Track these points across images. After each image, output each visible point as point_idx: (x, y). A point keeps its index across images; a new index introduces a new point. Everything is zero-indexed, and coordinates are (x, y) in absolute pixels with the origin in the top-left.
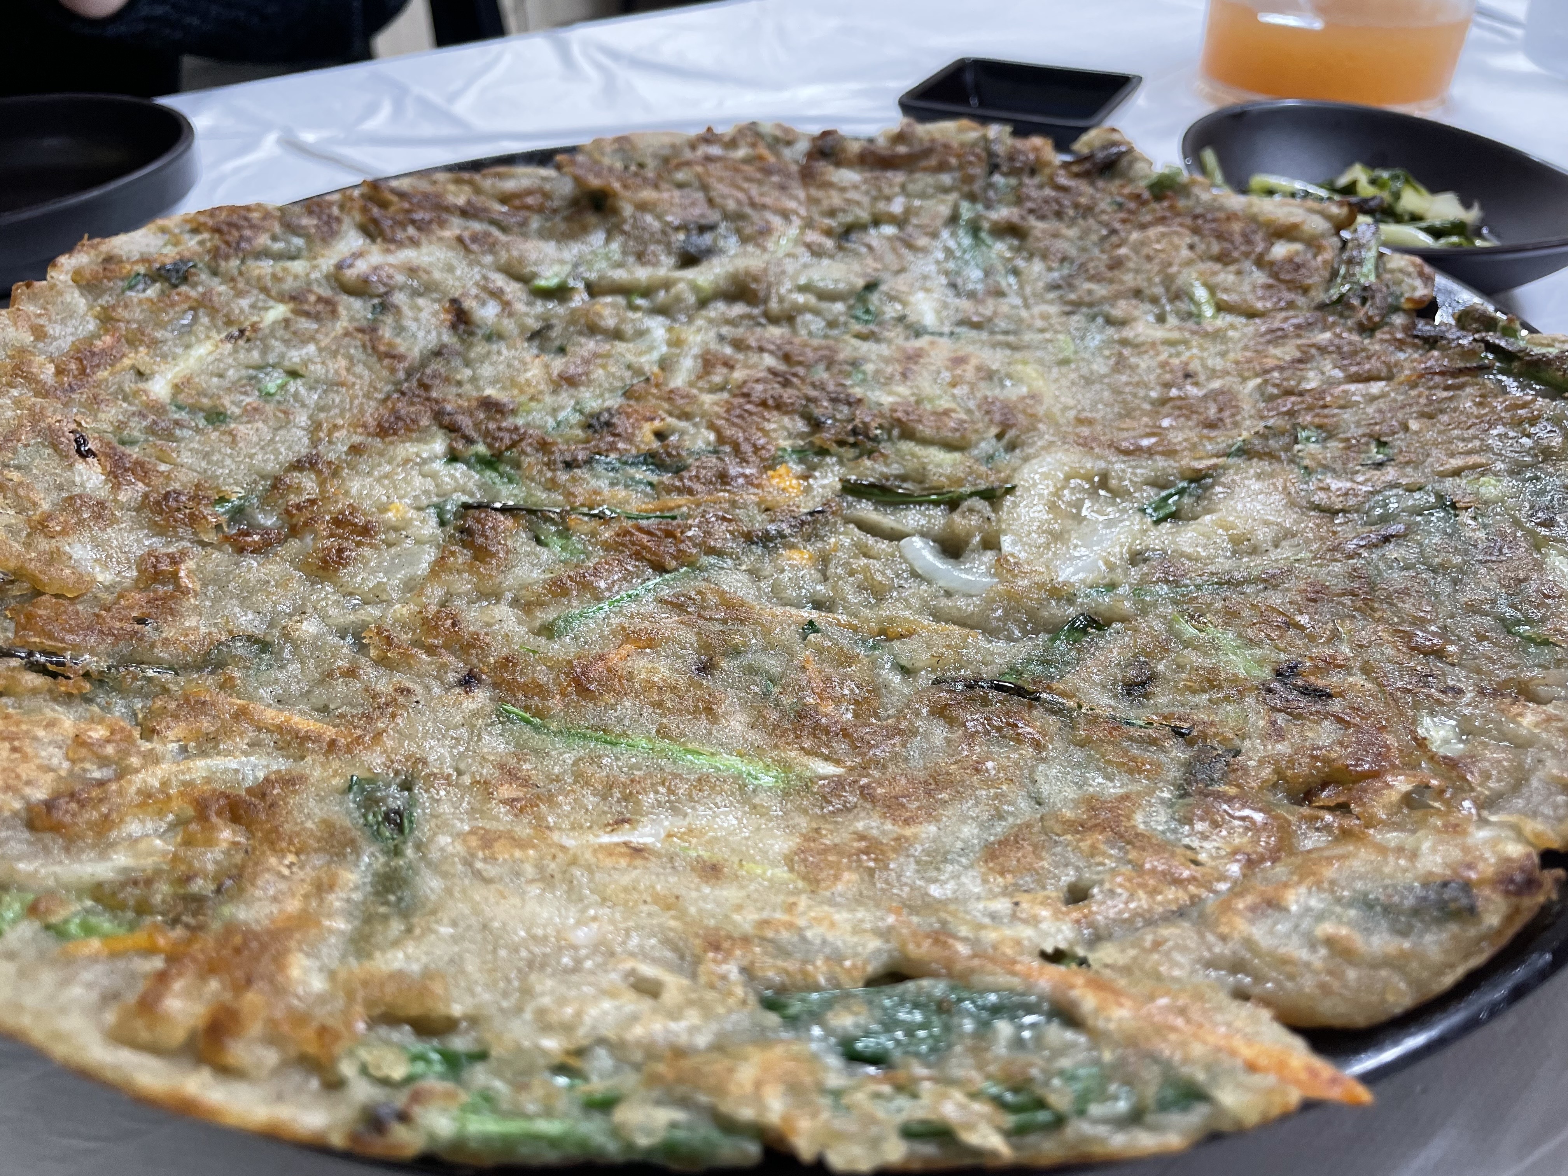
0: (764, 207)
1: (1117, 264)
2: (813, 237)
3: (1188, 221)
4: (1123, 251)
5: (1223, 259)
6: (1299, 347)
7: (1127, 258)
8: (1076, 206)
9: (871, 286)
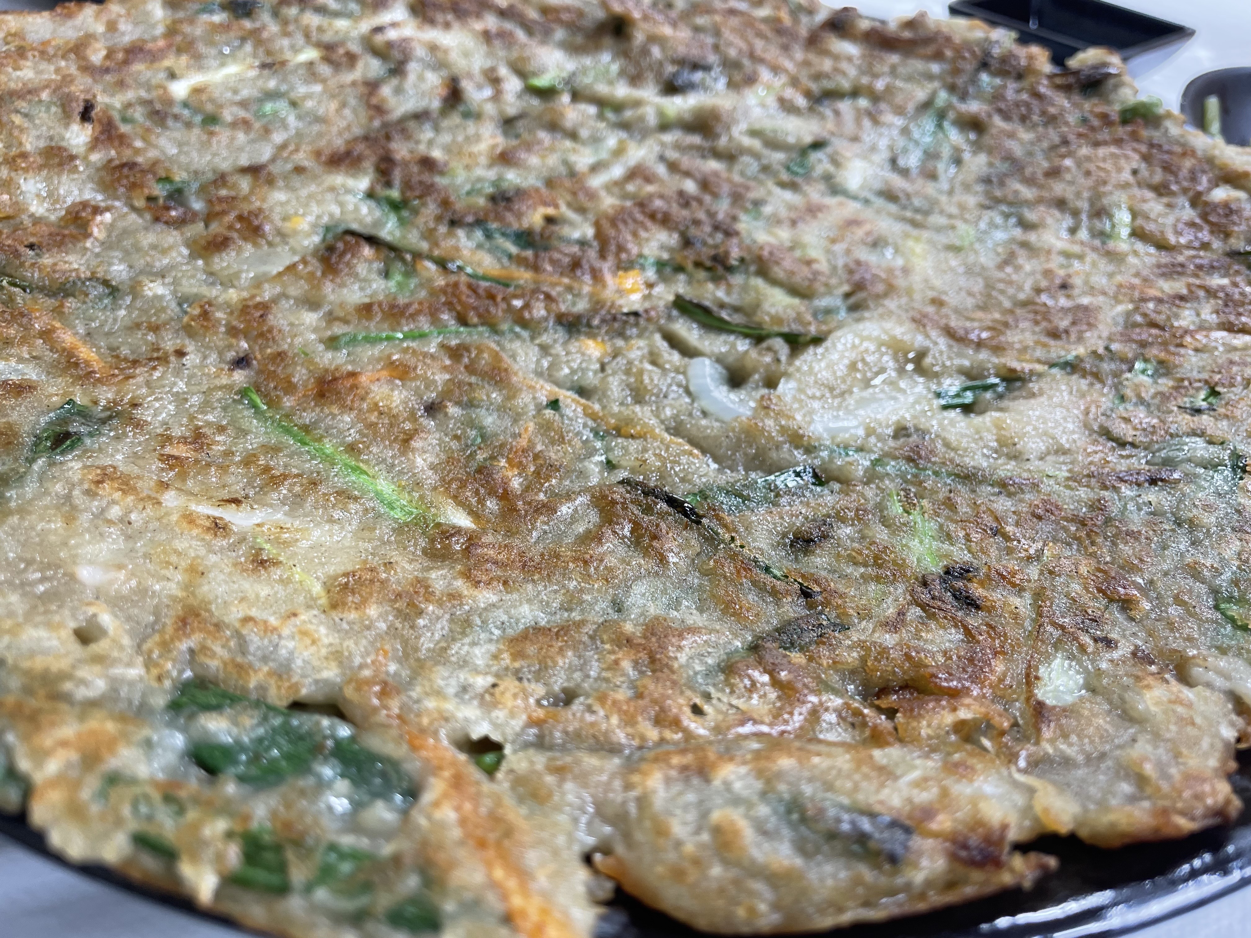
0: (761, 61)
1: (1054, 173)
2: (790, 93)
3: (1144, 148)
4: (1068, 162)
5: (1161, 190)
6: (1189, 286)
7: (1068, 169)
8: (1043, 113)
9: (817, 145)
